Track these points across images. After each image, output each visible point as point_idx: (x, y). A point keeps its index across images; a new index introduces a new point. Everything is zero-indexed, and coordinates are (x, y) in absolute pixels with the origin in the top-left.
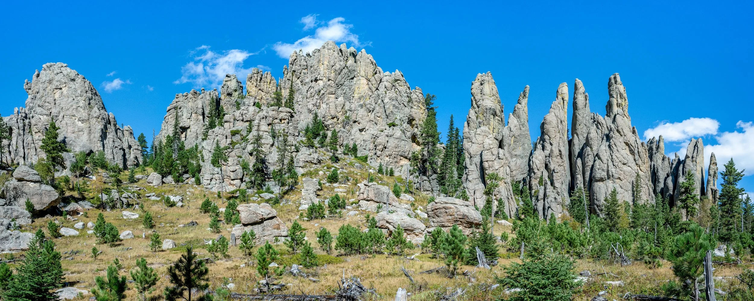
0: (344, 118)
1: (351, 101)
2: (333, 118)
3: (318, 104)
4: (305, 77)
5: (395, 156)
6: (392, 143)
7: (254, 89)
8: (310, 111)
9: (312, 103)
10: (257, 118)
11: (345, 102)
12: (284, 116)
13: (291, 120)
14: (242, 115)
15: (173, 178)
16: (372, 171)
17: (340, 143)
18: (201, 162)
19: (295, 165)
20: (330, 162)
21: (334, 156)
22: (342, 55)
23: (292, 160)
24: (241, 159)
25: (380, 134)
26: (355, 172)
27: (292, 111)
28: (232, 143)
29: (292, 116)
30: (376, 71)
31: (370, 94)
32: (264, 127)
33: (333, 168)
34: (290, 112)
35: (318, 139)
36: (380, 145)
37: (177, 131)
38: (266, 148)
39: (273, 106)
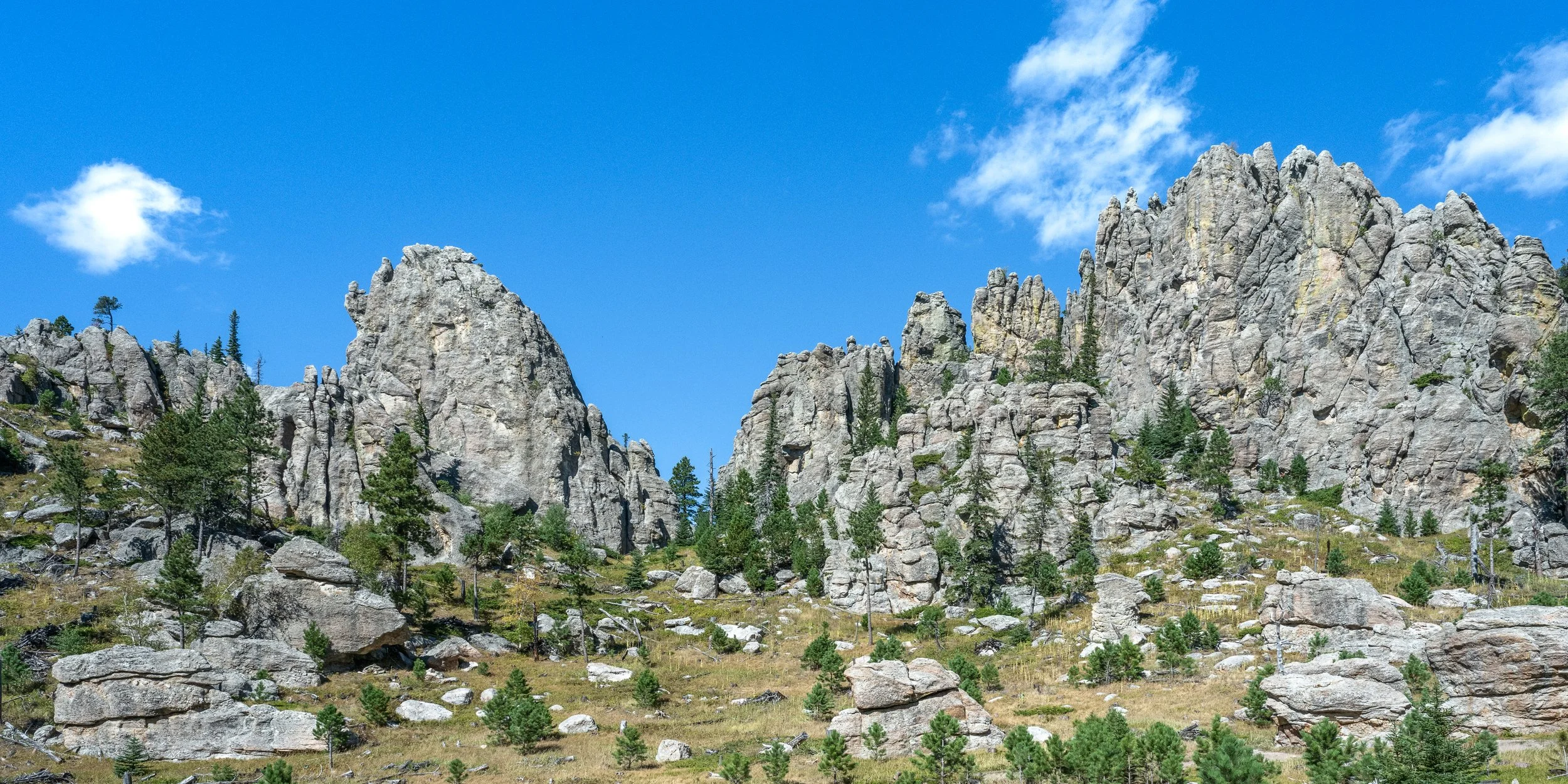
0: (1263, 386)
1: (1287, 330)
2: (1225, 392)
3: (1181, 356)
4: (1145, 276)
5: (1441, 474)
6: (1427, 436)
7: (994, 330)
8: (1157, 378)
9: (1164, 354)
10: (987, 418)
11: (1266, 337)
12: (1065, 408)
13: (1089, 415)
14: (947, 411)
15: (747, 579)
16: (1353, 529)
17: (1246, 460)
18: (827, 540)
19: (1095, 537)
20: (1207, 520)
21: (1223, 501)
22: (1260, 185)
23: (1084, 526)
24: (937, 530)
25: (1384, 415)
26: (1290, 539)
27: (1091, 390)
28: (916, 490)
29: (1091, 404)
30: (1373, 216)
31: (1351, 296)
32: (1005, 441)
33: (1214, 537)
34: (1085, 394)
35: (1177, 457)
36: (1382, 449)
37: (776, 456)
38: (1006, 500)
39: (1034, 380)
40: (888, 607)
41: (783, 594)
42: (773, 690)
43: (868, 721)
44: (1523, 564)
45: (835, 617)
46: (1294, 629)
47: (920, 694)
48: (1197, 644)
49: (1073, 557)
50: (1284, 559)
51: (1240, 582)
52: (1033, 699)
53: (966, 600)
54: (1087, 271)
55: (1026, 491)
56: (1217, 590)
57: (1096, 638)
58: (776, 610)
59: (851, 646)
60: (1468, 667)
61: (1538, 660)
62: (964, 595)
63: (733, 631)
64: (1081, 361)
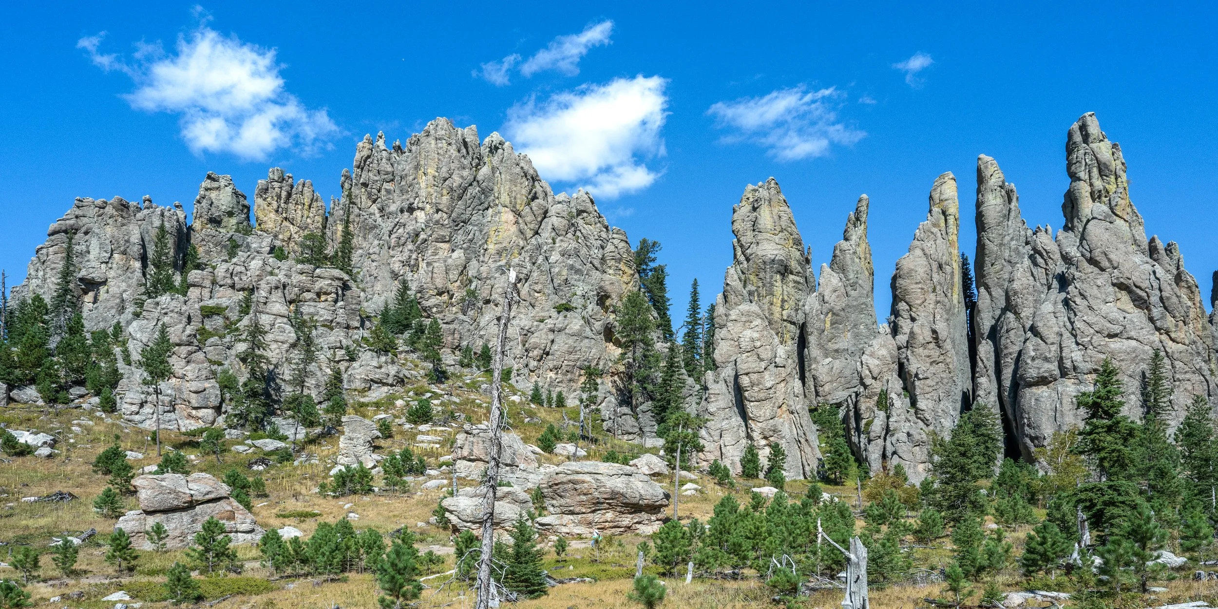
0: (465, 294)
1: (481, 259)
2: (440, 294)
3: (412, 262)
4: (389, 199)
5: (568, 368)
6: (562, 344)
7: (273, 215)
8: (395, 276)
9: (400, 258)
10: (263, 284)
11: (468, 260)
12: (326, 287)
13: (344, 295)
14: (232, 274)
15: (40, 391)
16: (516, 398)
17: (452, 343)
18: (121, 365)
19: (345, 387)
20: (424, 382)
21: (436, 370)
22: (468, 153)
23: (337, 377)
24: (220, 368)
25: (538, 326)
26: (477, 401)
27: (346, 277)
28: (203, 334)
29: (345, 287)
30: (536, 193)
31: (522, 243)
32: (278, 306)
33: (428, 395)
34: (342, 279)
35: (407, 335)
36: (535, 348)
37: (71, 286)
38: (277, 351)
39: (302, 262)
40: (176, 426)
41: (76, 408)
42: (65, 491)
43: (152, 521)
44: (608, 430)
45: (127, 431)
46: (473, 464)
47: (197, 501)
48: (410, 471)
49: (329, 400)
50: (472, 415)
51: (443, 428)
52: (292, 505)
53: (243, 426)
54: (347, 186)
55: (293, 346)
56: (427, 433)
57: (342, 461)
58: (69, 421)
59: (140, 456)
60: (561, 497)
61: (596, 494)
62: (241, 422)
63: (25, 437)
64: (340, 254)
